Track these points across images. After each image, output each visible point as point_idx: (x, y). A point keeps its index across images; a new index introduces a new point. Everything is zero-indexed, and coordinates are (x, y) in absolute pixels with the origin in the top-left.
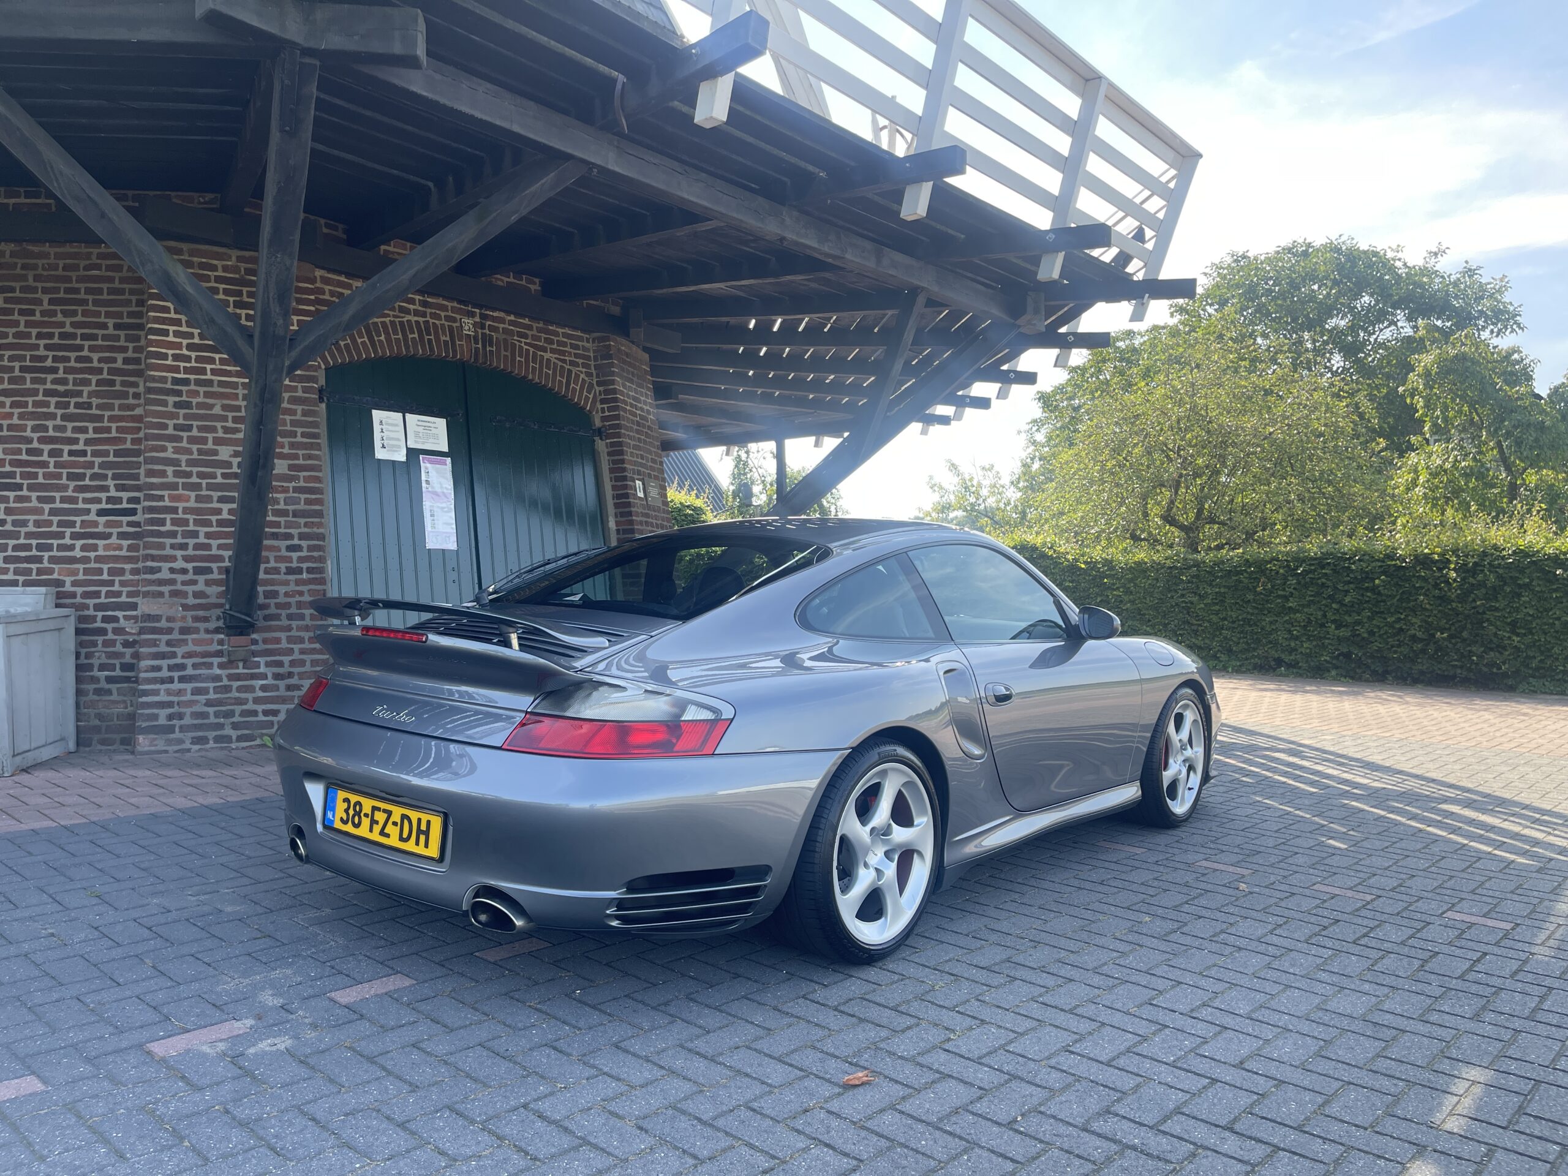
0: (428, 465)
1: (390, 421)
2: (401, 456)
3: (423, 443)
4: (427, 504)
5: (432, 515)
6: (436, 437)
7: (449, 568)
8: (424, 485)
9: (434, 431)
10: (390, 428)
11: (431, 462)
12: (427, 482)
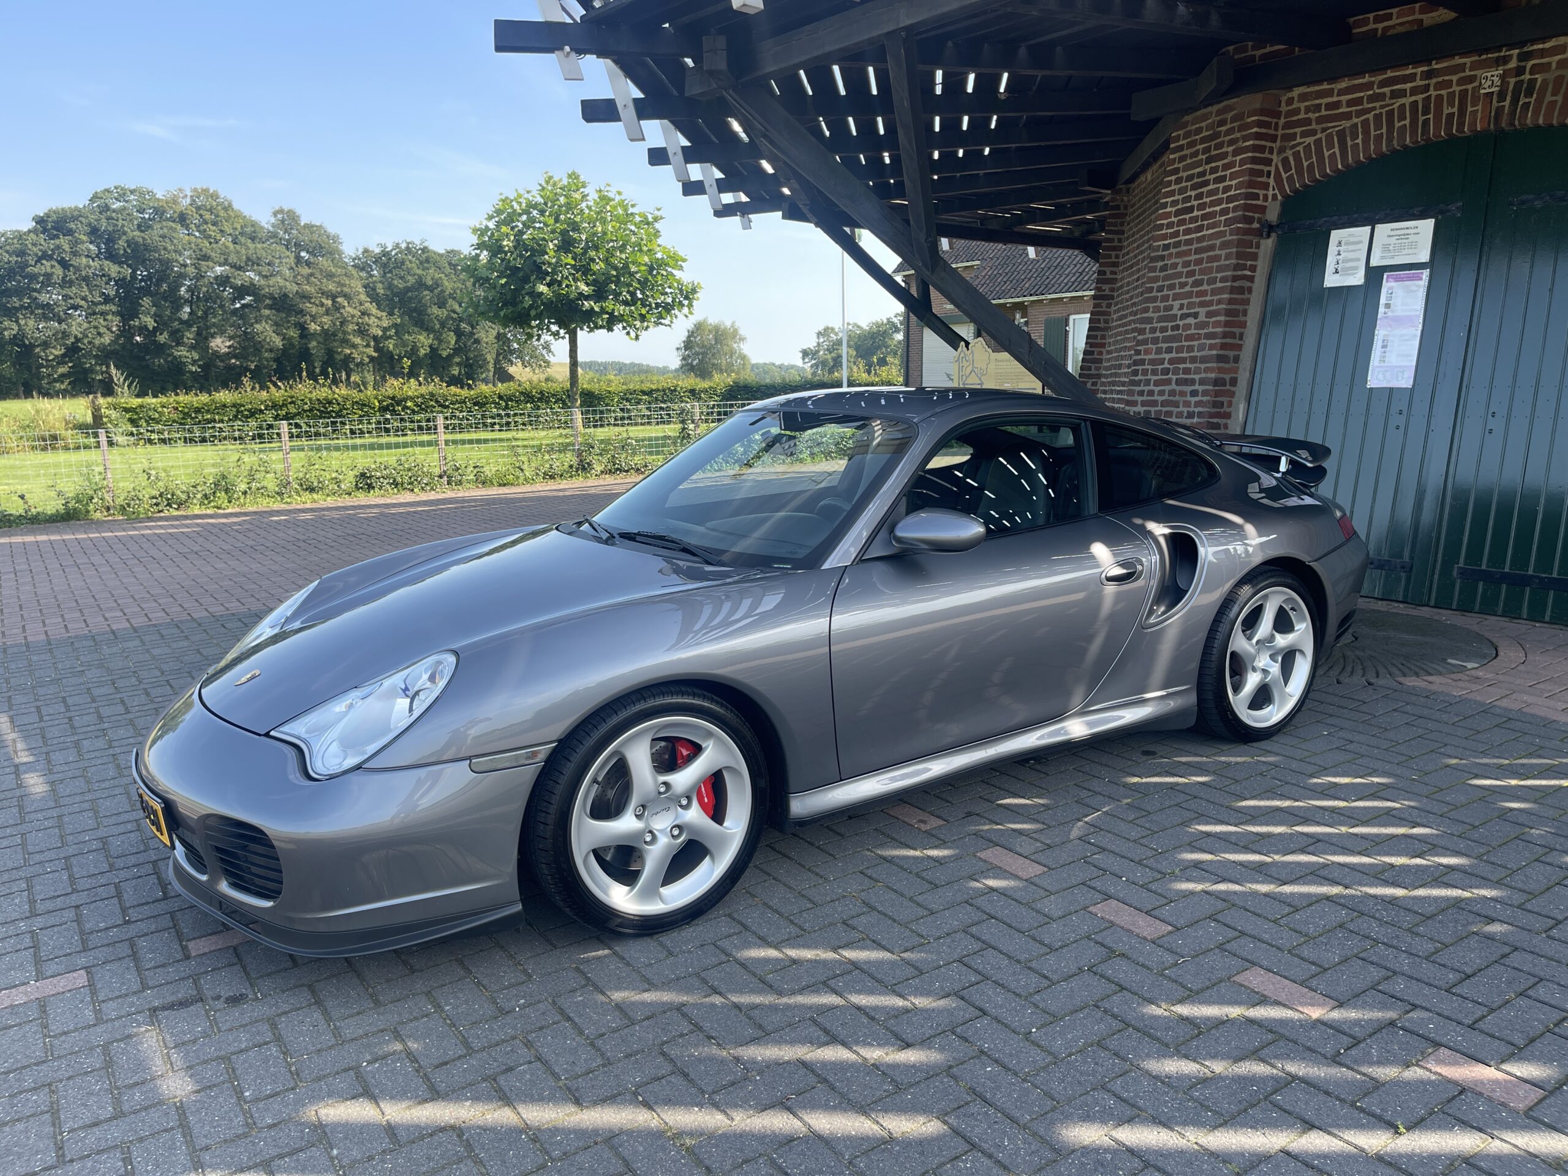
0: (1393, 284)
1: (1352, 239)
2: (1357, 279)
3: (1393, 257)
4: (1380, 333)
5: (1384, 346)
6: (1414, 245)
7: (1394, 410)
8: (1382, 309)
9: (1412, 238)
10: (1351, 247)
11: (1398, 279)
12: (1388, 306)
